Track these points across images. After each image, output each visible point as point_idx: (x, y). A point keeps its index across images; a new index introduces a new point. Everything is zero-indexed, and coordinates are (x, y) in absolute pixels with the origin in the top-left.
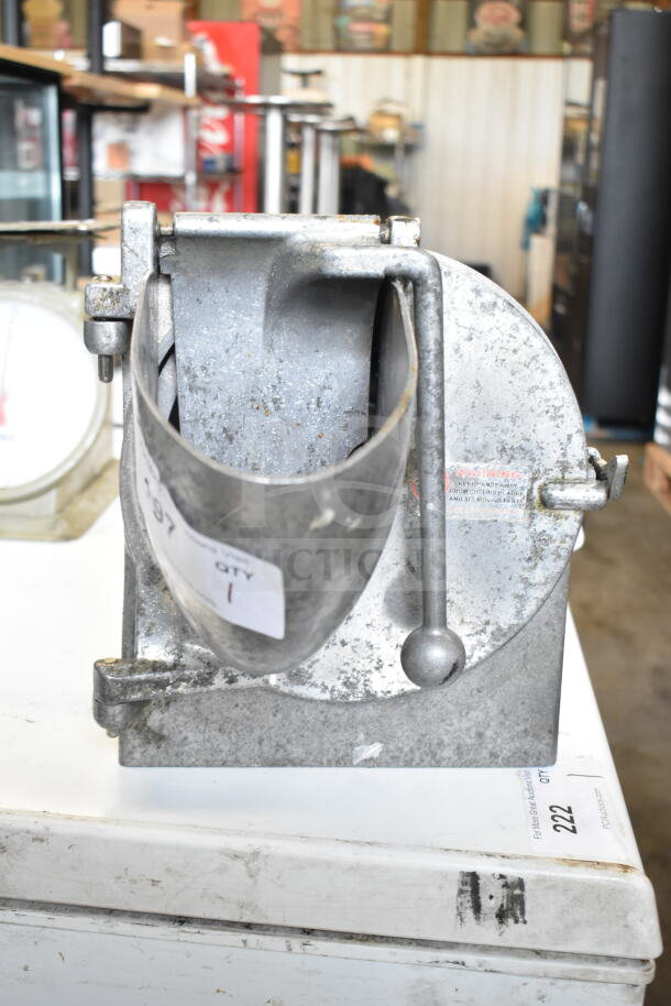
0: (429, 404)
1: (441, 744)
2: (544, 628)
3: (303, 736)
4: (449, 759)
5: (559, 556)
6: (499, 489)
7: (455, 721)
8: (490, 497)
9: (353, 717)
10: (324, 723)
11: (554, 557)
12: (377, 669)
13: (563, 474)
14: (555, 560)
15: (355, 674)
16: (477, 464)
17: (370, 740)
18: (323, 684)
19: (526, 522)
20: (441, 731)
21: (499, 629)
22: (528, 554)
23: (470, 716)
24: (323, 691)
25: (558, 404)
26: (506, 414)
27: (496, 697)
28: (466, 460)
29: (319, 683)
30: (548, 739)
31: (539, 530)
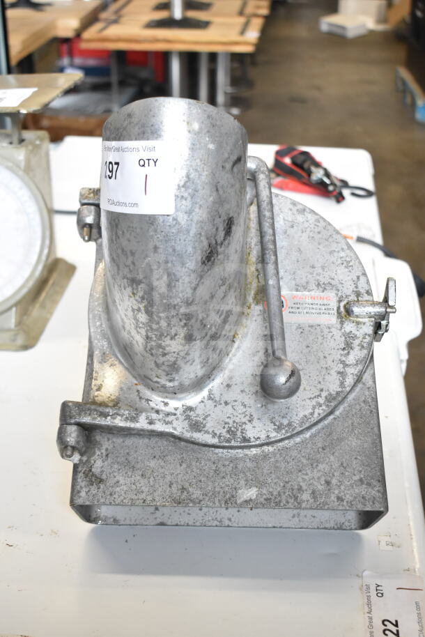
0: (266, 227)
1: (300, 489)
2: (363, 405)
3: (200, 481)
4: (308, 501)
5: (363, 347)
6: (319, 307)
7: (309, 472)
8: (314, 311)
9: (236, 467)
10: (215, 471)
11: (360, 347)
12: (250, 421)
13: (357, 298)
14: (361, 350)
15: (235, 425)
16: (304, 293)
17: (249, 485)
18: (213, 431)
19: (339, 327)
20: (300, 479)
21: (330, 395)
22: (343, 346)
23: (319, 468)
24: (214, 437)
25: (348, 259)
26: (318, 265)
27: (336, 454)
28: (297, 290)
29: (211, 431)
30: (378, 487)
31: (348, 331)
